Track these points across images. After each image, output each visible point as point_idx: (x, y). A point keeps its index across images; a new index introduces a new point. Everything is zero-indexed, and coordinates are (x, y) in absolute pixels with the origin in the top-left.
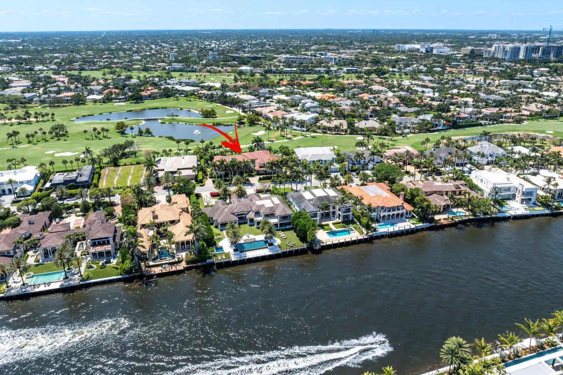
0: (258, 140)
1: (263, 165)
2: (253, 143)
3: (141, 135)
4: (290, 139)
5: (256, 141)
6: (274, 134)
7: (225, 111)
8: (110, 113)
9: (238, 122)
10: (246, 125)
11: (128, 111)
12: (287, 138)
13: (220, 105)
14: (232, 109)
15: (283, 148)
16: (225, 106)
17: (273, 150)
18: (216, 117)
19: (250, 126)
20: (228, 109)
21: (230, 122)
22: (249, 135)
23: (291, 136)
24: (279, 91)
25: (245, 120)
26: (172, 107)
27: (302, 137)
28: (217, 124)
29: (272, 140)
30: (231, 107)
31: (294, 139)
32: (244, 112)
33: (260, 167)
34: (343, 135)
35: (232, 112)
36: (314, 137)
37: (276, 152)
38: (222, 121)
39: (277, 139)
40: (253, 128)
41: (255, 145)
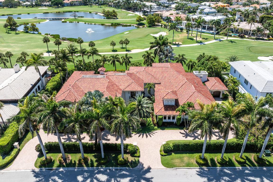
0: (161, 42)
1: (173, 103)
2: (152, 47)
3: (27, 32)
4: (201, 42)
5: (158, 44)
6: (178, 36)
7: (127, 14)
8: (29, 14)
9: (138, 23)
10: (145, 26)
11: (44, 13)
12: (197, 42)
13: (125, 10)
14: (134, 13)
15: (208, 60)
16: (129, 11)
17: (187, 62)
18: (117, 19)
19: (150, 27)
20: (130, 13)
21: (129, 23)
22: (147, 35)
23: (201, 39)
24: (175, 2)
25: (144, 22)
26: (83, 11)
27: (214, 41)
28: (115, 24)
29: (177, 43)
30: (134, 12)
31: (206, 43)
32: (144, 15)
33: (167, 108)
34: (266, 40)
35: (134, 15)
36: (232, 42)
37: (191, 67)
38: (121, 22)
39: (184, 43)
40: (152, 29)
41: (156, 50)
